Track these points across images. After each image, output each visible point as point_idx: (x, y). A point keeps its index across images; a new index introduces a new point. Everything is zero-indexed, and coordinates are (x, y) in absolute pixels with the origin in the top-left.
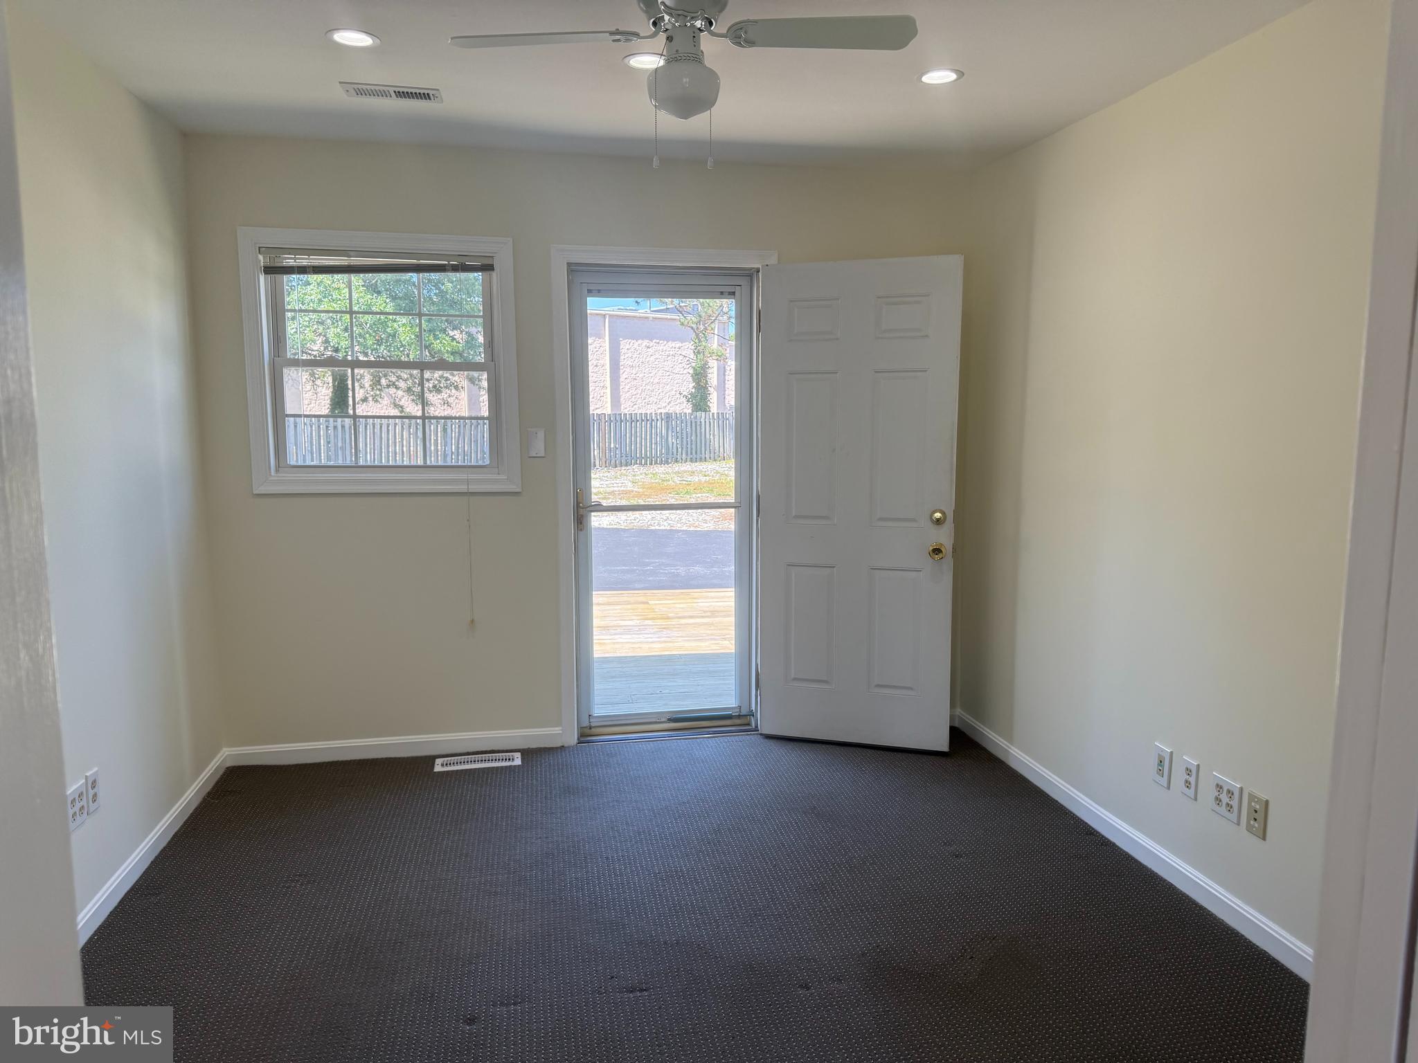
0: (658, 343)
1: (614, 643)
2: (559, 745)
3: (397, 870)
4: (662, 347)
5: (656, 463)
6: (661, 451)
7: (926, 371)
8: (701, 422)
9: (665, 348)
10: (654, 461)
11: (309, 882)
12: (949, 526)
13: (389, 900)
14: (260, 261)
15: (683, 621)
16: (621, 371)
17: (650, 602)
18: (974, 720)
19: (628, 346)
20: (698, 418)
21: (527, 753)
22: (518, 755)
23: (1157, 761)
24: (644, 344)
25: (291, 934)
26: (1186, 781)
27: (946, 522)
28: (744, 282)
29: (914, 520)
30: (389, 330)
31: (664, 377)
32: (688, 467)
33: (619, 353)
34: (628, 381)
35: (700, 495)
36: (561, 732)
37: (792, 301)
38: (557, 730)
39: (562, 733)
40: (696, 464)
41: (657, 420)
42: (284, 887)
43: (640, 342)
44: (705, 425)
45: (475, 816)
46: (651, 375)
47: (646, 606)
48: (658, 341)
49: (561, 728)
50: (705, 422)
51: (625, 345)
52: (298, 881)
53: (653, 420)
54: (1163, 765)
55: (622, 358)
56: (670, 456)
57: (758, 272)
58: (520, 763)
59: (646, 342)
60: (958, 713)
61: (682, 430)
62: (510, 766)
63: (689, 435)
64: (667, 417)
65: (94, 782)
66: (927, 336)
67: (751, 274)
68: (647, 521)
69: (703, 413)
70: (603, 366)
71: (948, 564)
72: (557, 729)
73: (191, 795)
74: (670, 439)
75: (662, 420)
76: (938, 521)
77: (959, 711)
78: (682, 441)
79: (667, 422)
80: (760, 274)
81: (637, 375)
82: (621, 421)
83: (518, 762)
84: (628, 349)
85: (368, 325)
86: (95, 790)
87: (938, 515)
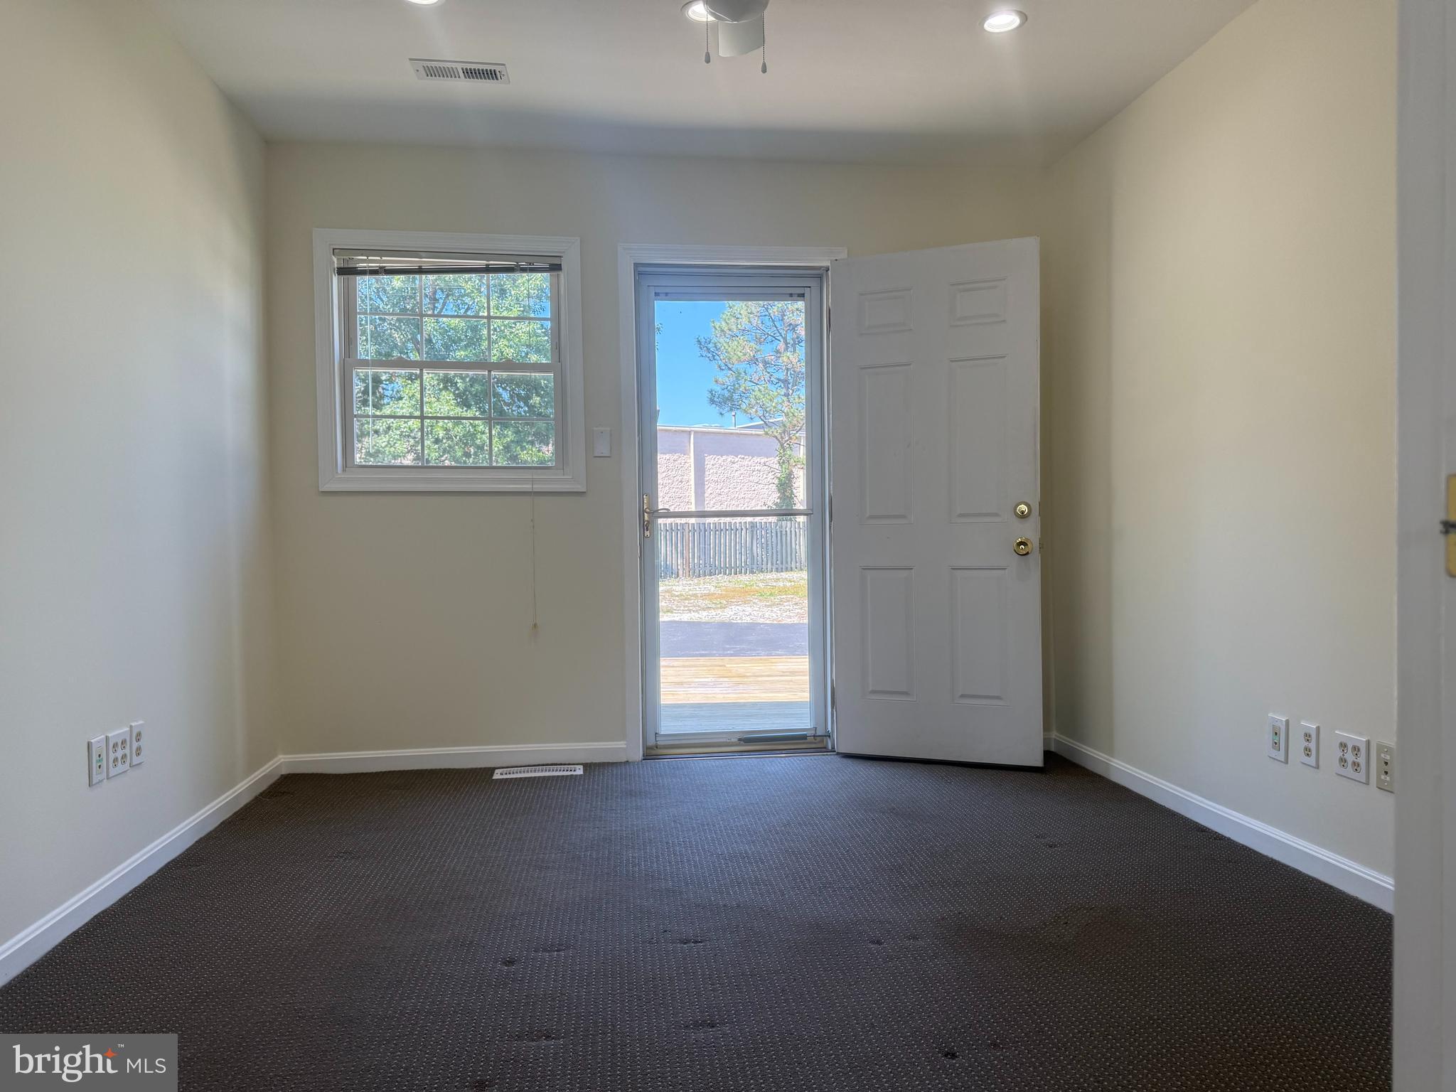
0: (744, 458)
1: (687, 694)
2: (624, 760)
3: (446, 849)
4: (747, 463)
5: (741, 573)
6: (746, 562)
7: (1004, 357)
8: (786, 531)
9: (750, 463)
10: (737, 571)
11: (353, 858)
12: (1035, 520)
13: (434, 871)
14: (334, 262)
15: (760, 679)
16: (706, 487)
17: (727, 666)
18: (1071, 741)
19: (712, 462)
20: (784, 527)
21: (587, 766)
22: (581, 767)
23: (1271, 734)
24: (729, 460)
25: (329, 895)
26: (1306, 749)
27: (1031, 516)
28: (813, 283)
29: (996, 515)
30: (478, 442)
31: (749, 492)
32: (774, 575)
33: (705, 469)
34: (713, 496)
35: (784, 596)
36: (625, 746)
37: (862, 294)
38: (621, 744)
39: (626, 748)
40: (782, 573)
41: (742, 529)
42: (327, 861)
43: (724, 457)
44: (791, 534)
45: (532, 811)
46: (737, 490)
47: (722, 668)
48: (743, 456)
49: (625, 742)
50: (791, 531)
51: (710, 461)
52: (342, 857)
53: (737, 530)
54: (1279, 738)
55: (707, 473)
56: (755, 566)
57: (828, 270)
58: (582, 773)
59: (730, 458)
60: (1054, 737)
61: (767, 541)
62: (572, 775)
63: (774, 546)
64: (752, 527)
65: (139, 734)
66: (1004, 321)
67: (819, 275)
68: (729, 616)
69: (789, 523)
70: (688, 481)
71: (1035, 560)
72: (622, 742)
73: (242, 789)
74: (755, 548)
75: (747, 529)
76: (1023, 516)
77: (1054, 734)
78: (767, 552)
79: (752, 531)
80: (829, 272)
81: (722, 490)
82: (705, 531)
83: (579, 771)
84: (713, 465)
85: (458, 437)
86: (140, 743)
87: (1023, 507)
